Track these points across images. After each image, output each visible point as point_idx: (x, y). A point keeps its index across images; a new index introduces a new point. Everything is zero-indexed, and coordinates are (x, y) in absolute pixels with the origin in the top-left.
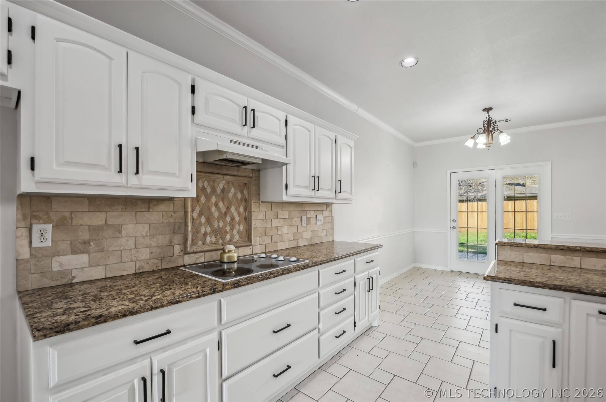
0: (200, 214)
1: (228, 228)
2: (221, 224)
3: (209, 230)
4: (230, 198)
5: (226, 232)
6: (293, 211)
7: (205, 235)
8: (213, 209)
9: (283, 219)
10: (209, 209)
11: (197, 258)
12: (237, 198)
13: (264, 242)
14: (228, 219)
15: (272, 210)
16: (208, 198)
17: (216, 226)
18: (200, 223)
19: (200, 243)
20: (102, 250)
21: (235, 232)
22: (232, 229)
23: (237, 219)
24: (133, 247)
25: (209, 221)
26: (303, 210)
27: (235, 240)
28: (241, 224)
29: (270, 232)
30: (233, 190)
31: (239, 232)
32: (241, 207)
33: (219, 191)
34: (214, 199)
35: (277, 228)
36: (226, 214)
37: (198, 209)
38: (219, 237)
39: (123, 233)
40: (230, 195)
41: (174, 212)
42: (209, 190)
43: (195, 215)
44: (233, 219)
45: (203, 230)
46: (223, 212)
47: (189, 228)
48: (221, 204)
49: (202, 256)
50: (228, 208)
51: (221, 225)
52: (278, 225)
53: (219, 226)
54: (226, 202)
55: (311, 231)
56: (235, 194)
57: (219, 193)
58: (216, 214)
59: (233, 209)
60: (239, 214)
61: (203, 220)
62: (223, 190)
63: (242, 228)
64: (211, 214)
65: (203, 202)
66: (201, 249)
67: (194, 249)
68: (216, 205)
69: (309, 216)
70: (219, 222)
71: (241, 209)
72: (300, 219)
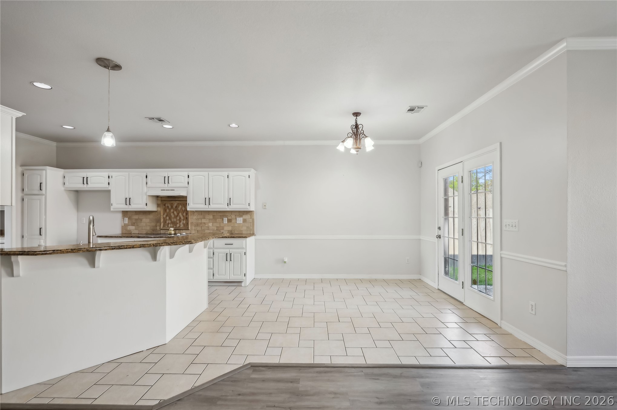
0: (167, 216)
1: (178, 222)
2: (175, 220)
3: (170, 222)
4: (179, 210)
5: (177, 223)
6: (216, 215)
7: (169, 223)
8: (172, 214)
9: (209, 219)
10: (170, 214)
11: (165, 232)
12: (183, 210)
13: (197, 229)
14: (178, 218)
15: (201, 215)
16: (170, 210)
17: (173, 221)
19: (166, 226)
20: (138, 226)
21: (181, 223)
22: (180, 222)
23: (182, 218)
24: (145, 225)
25: (170, 219)
26: (224, 215)
27: (181, 227)
28: (184, 221)
29: (200, 225)
30: (180, 206)
31: (183, 223)
32: (185, 213)
33: (174, 207)
34: (172, 210)
35: (204, 223)
36: (177, 216)
37: (166, 214)
38: (174, 225)
39: (143, 221)
40: (179, 209)
41: (157, 215)
42: (170, 207)
43: (165, 216)
44: (180, 218)
45: (168, 222)
46: (176, 215)
47: (162, 221)
48: (175, 212)
50: (178, 214)
51: (175, 221)
52: (205, 222)
53: (174, 221)
54: (177, 211)
55: (232, 227)
56: (181, 208)
57: (174, 208)
58: (173, 216)
59: (180, 214)
60: (183, 216)
61: (168, 218)
62: (176, 207)
63: (184, 222)
64: (171, 216)
65: (168, 211)
66: (166, 229)
67: (163, 228)
68: (173, 212)
69: (229, 218)
70: (174, 219)
71: (185, 214)
72: (222, 219)
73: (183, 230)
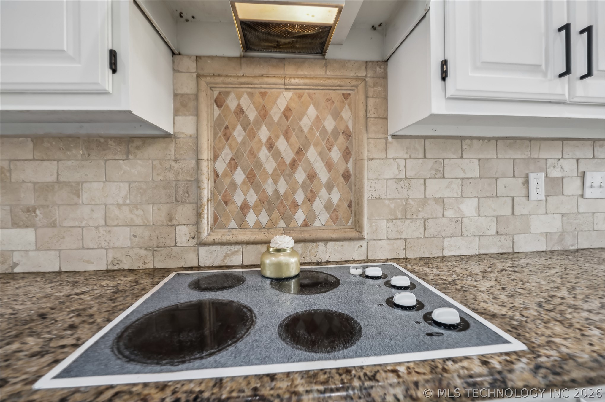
0: (233, 165)
1: (300, 197)
2: (282, 187)
3: (252, 198)
4: (306, 130)
5: (296, 206)
6: (497, 158)
7: (245, 208)
8: (263, 154)
9: (463, 179)
10: (253, 154)
11: (226, 256)
12: (324, 130)
13: (401, 233)
14: (300, 176)
15: (425, 157)
16: (251, 134)
17: (270, 191)
18: (233, 185)
19: (233, 224)
20: (53, 225)
21: (318, 205)
22: (311, 198)
23: (323, 176)
24: (102, 223)
25: (251, 178)
26: (532, 157)
27: (317, 223)
28: (335, 189)
29: (419, 211)
30: (312, 111)
31: (328, 206)
32: (335, 148)
33: (276, 114)
34: (264, 134)
35: (441, 201)
36: (294, 164)
37: (227, 154)
38: (276, 214)
39: (85, 197)
40: (306, 123)
41: (176, 160)
42: (252, 114)
43: (221, 166)
44: (312, 176)
45: (238, 199)
46: (288, 161)
47: (206, 193)
48: (282, 144)
49: (237, 252)
50: (299, 152)
51: (282, 191)
52: (446, 194)
53: (276, 191)
54: (293, 139)
55: (563, 215)
56: (318, 120)
57: (276, 119)
58: (270, 166)
59: (312, 154)
60: (329, 165)
61: (239, 176)
62: (287, 113)
63: (335, 197)
64: (259, 165)
65: (239, 139)
66: (230, 238)
67: (217, 236)
68: (271, 145)
69: (555, 173)
70: (276, 182)
71: (336, 155)
72: (521, 181)
73: (330, 244)
